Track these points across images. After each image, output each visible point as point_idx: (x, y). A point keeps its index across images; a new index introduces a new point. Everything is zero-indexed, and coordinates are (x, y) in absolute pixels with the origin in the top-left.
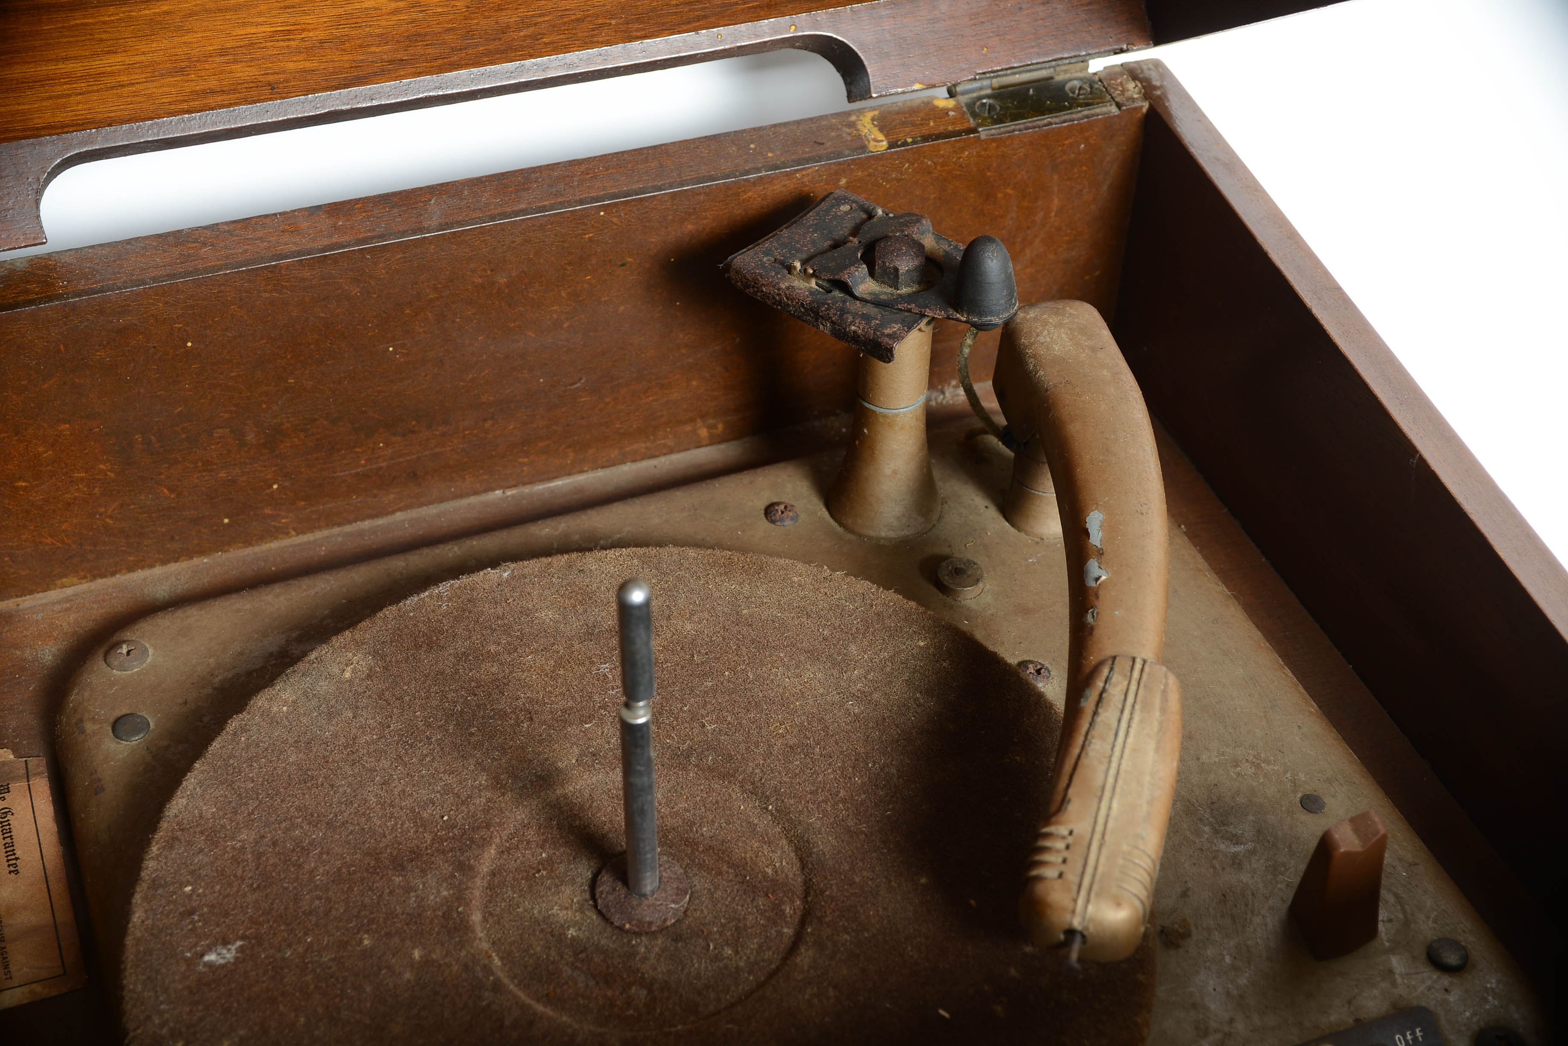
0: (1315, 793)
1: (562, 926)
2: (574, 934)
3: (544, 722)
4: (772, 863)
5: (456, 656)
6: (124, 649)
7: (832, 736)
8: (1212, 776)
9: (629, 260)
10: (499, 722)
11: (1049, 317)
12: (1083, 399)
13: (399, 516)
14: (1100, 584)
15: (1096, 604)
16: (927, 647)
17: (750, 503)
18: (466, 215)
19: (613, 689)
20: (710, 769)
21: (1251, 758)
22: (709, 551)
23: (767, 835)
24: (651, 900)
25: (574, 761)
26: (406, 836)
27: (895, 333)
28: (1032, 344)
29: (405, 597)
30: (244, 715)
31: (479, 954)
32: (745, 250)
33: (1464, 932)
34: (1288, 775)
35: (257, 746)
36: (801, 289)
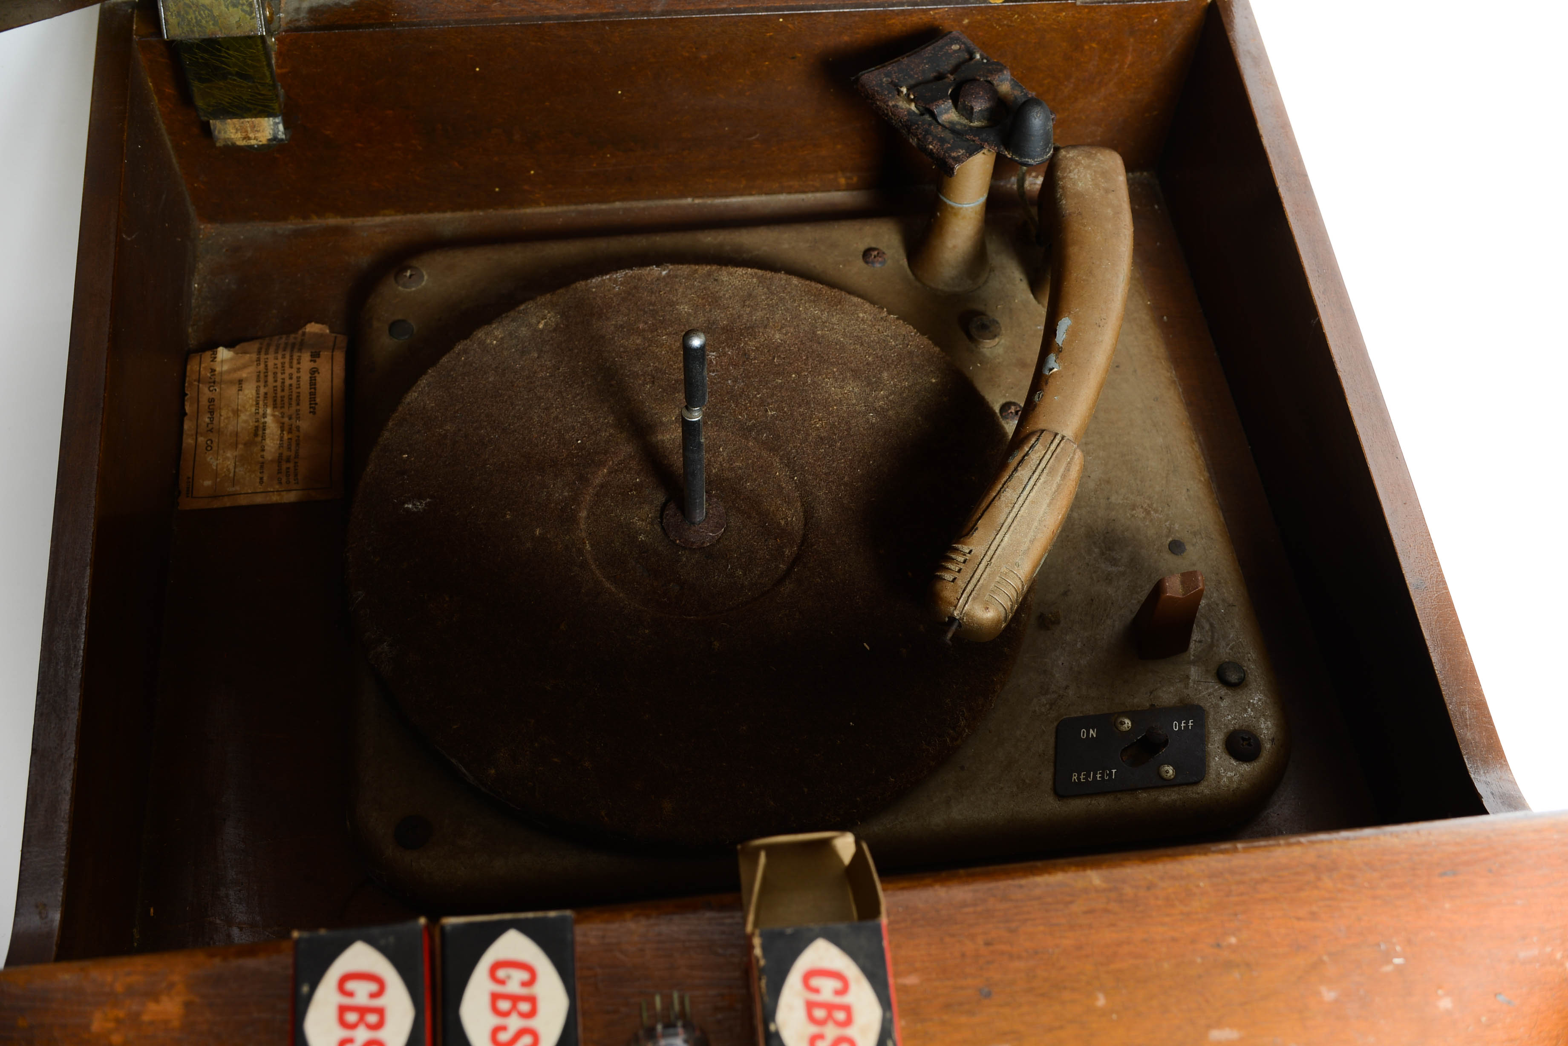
0: (1181, 541)
1: (637, 532)
2: (643, 539)
3: (661, 387)
4: (785, 518)
5: (615, 326)
6: (408, 273)
7: (852, 436)
8: (1113, 513)
9: (799, 55)
10: (632, 381)
11: (1083, 159)
12: (1086, 229)
13: (618, 204)
14: (1051, 374)
15: (1044, 388)
16: (936, 384)
17: (855, 245)
18: (683, 7)
19: (713, 372)
20: (763, 443)
21: (1145, 506)
22: (807, 282)
23: (789, 497)
24: (697, 527)
25: (673, 419)
26: (551, 449)
27: (959, 156)
28: (1064, 178)
29: (593, 277)
30: (468, 342)
31: (577, 540)
32: (873, 69)
33: (1249, 660)
34: (1167, 523)
35: (471, 365)
36: (902, 109)
